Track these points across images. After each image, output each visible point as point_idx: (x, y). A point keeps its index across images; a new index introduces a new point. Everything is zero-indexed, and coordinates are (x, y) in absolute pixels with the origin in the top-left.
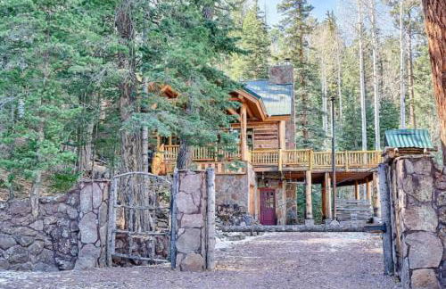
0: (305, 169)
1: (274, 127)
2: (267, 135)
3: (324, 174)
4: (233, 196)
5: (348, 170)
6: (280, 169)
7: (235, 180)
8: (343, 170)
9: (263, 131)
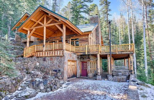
0: (97, 53)
1: (86, 37)
2: (84, 40)
3: (107, 55)
4: (59, 66)
5: (117, 53)
6: (86, 54)
7: (60, 59)
8: (115, 53)
9: (82, 39)
